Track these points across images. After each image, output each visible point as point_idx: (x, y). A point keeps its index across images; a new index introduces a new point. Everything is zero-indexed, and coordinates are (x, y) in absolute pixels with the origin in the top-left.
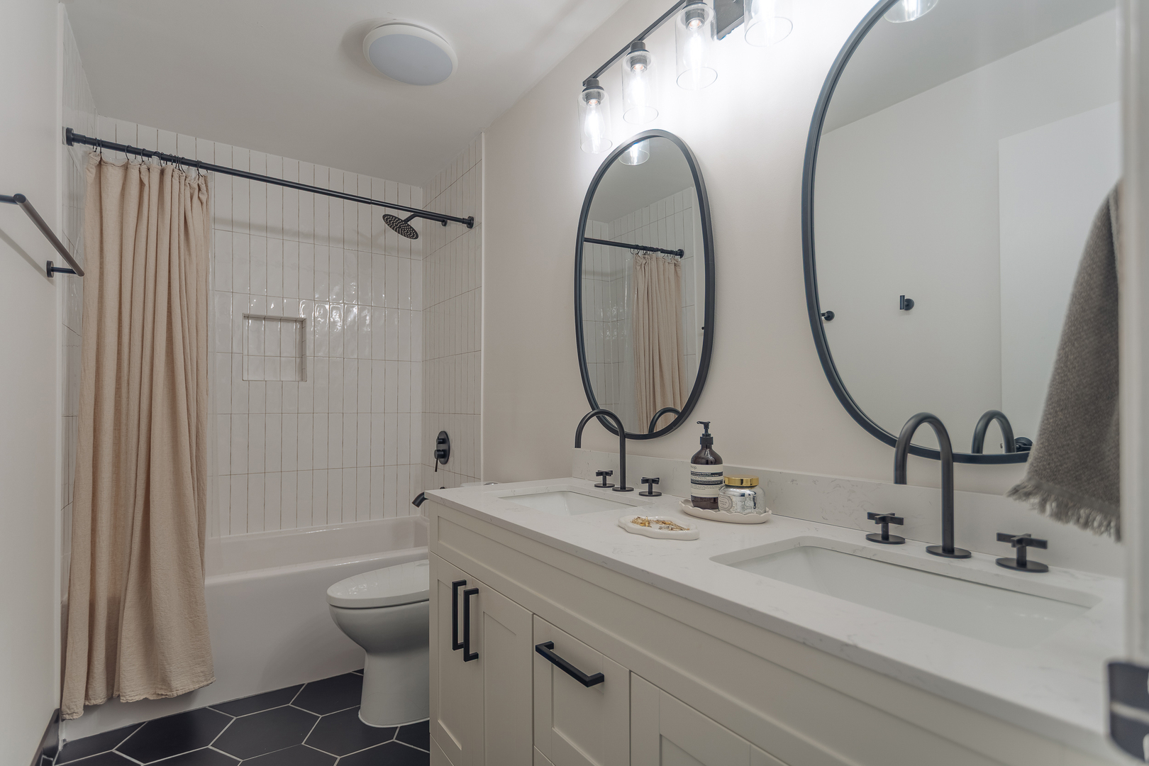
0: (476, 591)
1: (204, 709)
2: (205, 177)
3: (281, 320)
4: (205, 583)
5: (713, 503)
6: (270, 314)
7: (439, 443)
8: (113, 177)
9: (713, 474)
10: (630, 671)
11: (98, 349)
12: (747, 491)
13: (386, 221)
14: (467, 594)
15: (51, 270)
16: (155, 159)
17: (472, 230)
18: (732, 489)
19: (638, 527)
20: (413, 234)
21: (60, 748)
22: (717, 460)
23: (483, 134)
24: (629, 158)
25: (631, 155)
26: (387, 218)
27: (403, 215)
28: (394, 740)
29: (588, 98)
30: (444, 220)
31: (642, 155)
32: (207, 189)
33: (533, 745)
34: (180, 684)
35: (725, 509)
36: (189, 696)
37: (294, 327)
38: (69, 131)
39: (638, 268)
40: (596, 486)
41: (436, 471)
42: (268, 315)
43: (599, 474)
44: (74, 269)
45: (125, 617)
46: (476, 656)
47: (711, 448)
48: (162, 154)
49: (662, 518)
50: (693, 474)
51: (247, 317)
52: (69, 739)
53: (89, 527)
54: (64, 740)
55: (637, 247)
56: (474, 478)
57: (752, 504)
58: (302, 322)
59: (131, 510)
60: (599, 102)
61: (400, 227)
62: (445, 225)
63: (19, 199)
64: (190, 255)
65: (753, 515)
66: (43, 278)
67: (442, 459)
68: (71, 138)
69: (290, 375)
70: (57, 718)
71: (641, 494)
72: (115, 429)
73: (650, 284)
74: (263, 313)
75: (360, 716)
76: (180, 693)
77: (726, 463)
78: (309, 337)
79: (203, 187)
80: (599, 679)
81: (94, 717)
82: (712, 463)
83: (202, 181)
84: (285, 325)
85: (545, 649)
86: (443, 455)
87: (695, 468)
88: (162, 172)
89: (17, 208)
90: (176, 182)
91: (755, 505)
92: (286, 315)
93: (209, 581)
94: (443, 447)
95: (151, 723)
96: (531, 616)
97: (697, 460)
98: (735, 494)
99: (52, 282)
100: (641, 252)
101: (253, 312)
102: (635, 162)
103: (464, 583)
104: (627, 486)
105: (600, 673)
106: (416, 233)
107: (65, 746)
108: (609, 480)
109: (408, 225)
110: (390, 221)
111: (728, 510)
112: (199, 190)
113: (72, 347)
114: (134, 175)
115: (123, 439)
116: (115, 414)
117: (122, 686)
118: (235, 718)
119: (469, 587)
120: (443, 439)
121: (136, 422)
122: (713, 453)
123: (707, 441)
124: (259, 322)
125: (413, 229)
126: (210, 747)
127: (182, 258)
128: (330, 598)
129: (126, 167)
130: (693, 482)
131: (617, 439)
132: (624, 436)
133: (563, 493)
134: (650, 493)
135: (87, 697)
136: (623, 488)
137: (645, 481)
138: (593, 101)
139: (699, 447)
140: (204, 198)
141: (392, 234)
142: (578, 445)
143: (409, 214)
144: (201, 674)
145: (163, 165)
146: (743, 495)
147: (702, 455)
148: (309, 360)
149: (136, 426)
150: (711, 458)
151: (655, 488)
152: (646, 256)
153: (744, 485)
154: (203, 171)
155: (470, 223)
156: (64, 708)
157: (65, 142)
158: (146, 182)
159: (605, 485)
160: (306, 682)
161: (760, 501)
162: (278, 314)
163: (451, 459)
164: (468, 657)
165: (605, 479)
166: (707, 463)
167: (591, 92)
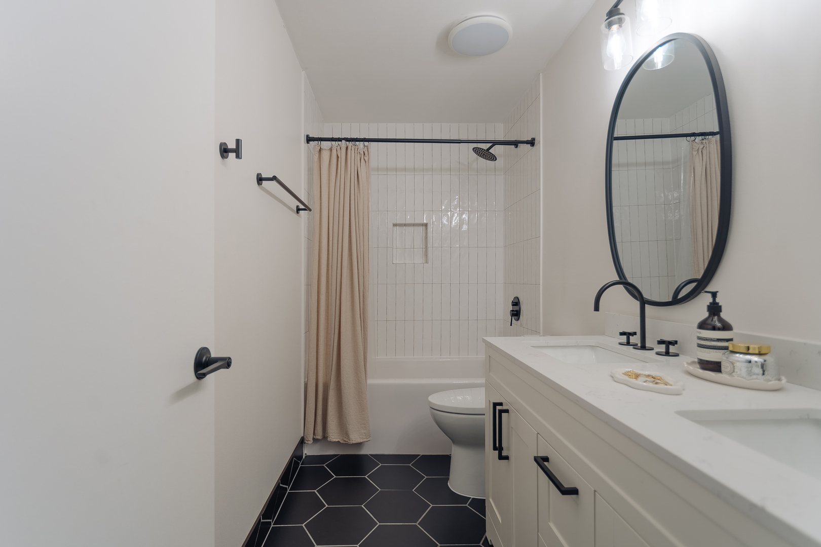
0: (507, 411)
1: (367, 455)
2: (367, 146)
3: (414, 225)
4: (368, 382)
5: (715, 367)
6: (408, 222)
7: (513, 305)
8: (325, 155)
9: (719, 340)
10: (595, 491)
11: (319, 249)
12: (755, 358)
13: (475, 152)
14: (501, 412)
15: (298, 210)
16: (343, 141)
17: (535, 147)
18: (737, 355)
19: (626, 378)
20: (493, 158)
21: (304, 457)
22: (726, 327)
23: (541, 74)
24: (653, 64)
25: (655, 61)
26: (475, 150)
27: (485, 146)
28: (467, 505)
29: (610, 25)
30: (516, 144)
31: (667, 58)
32: (368, 153)
33: (538, 532)
34: (355, 438)
35: (727, 373)
36: (359, 445)
37: (421, 229)
38: (307, 136)
39: (695, 153)
40: (620, 344)
41: (511, 325)
42: (406, 222)
43: (622, 334)
44: (307, 208)
45: (330, 395)
46: (507, 458)
47: (719, 316)
48: (347, 138)
49: (654, 373)
50: (699, 338)
51: (395, 225)
52: (308, 454)
53: (316, 344)
54: (306, 454)
55: (694, 135)
56: (536, 332)
57: (760, 371)
58: (426, 225)
59: (333, 337)
60: (620, 26)
61: (484, 155)
62: (517, 147)
63: (274, 178)
64: (360, 193)
65: (760, 381)
66: (295, 215)
67: (516, 317)
68: (309, 139)
69: (419, 260)
70: (302, 442)
71: (658, 354)
72: (326, 292)
73: (708, 166)
74: (403, 222)
75: (448, 483)
76: (354, 442)
77: (736, 330)
78: (430, 234)
79: (366, 153)
80: (574, 492)
81: (317, 446)
82: (719, 329)
83: (366, 148)
84: (416, 228)
85: (540, 461)
86: (516, 314)
87: (700, 333)
88: (347, 148)
89: (274, 182)
90: (353, 152)
91: (764, 371)
92: (417, 222)
93: (369, 381)
94: (516, 308)
95: (342, 456)
96: (536, 436)
97: (702, 325)
98: (739, 359)
99: (300, 216)
100: (698, 139)
101: (398, 222)
102: (659, 66)
103: (501, 404)
104: (648, 345)
105: (576, 488)
106: (495, 157)
107: (306, 457)
108: (633, 339)
109: (489, 152)
110: (477, 152)
111: (731, 374)
112: (364, 154)
113: (309, 249)
114: (334, 152)
115: (330, 297)
116: (327, 284)
117: (328, 431)
118: (381, 465)
119: (504, 407)
120: (516, 303)
121: (335, 288)
122: (721, 320)
123: (715, 309)
124: (402, 228)
125: (493, 155)
126: (366, 477)
127: (356, 195)
128: (430, 402)
129: (331, 150)
130: (700, 346)
131: (637, 304)
132: (644, 302)
133: (592, 347)
134: (667, 353)
135: (314, 434)
136: (643, 347)
137: (661, 342)
138: (615, 27)
139: (706, 314)
140: (366, 159)
141: (482, 161)
142: (597, 308)
143: (489, 145)
144: (364, 434)
145: (348, 144)
146: (750, 362)
147: (709, 321)
148: (430, 250)
149: (335, 291)
150: (719, 325)
151: (672, 349)
152: (704, 141)
153: (750, 351)
154: (366, 143)
155: (532, 143)
156: (305, 437)
157: (306, 142)
158: (339, 156)
159: (628, 343)
160: (422, 454)
161: (770, 369)
162: (413, 222)
163: (521, 317)
164: (501, 457)
165: (628, 339)
166: (714, 328)
167: (611, 21)
